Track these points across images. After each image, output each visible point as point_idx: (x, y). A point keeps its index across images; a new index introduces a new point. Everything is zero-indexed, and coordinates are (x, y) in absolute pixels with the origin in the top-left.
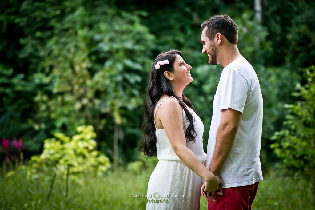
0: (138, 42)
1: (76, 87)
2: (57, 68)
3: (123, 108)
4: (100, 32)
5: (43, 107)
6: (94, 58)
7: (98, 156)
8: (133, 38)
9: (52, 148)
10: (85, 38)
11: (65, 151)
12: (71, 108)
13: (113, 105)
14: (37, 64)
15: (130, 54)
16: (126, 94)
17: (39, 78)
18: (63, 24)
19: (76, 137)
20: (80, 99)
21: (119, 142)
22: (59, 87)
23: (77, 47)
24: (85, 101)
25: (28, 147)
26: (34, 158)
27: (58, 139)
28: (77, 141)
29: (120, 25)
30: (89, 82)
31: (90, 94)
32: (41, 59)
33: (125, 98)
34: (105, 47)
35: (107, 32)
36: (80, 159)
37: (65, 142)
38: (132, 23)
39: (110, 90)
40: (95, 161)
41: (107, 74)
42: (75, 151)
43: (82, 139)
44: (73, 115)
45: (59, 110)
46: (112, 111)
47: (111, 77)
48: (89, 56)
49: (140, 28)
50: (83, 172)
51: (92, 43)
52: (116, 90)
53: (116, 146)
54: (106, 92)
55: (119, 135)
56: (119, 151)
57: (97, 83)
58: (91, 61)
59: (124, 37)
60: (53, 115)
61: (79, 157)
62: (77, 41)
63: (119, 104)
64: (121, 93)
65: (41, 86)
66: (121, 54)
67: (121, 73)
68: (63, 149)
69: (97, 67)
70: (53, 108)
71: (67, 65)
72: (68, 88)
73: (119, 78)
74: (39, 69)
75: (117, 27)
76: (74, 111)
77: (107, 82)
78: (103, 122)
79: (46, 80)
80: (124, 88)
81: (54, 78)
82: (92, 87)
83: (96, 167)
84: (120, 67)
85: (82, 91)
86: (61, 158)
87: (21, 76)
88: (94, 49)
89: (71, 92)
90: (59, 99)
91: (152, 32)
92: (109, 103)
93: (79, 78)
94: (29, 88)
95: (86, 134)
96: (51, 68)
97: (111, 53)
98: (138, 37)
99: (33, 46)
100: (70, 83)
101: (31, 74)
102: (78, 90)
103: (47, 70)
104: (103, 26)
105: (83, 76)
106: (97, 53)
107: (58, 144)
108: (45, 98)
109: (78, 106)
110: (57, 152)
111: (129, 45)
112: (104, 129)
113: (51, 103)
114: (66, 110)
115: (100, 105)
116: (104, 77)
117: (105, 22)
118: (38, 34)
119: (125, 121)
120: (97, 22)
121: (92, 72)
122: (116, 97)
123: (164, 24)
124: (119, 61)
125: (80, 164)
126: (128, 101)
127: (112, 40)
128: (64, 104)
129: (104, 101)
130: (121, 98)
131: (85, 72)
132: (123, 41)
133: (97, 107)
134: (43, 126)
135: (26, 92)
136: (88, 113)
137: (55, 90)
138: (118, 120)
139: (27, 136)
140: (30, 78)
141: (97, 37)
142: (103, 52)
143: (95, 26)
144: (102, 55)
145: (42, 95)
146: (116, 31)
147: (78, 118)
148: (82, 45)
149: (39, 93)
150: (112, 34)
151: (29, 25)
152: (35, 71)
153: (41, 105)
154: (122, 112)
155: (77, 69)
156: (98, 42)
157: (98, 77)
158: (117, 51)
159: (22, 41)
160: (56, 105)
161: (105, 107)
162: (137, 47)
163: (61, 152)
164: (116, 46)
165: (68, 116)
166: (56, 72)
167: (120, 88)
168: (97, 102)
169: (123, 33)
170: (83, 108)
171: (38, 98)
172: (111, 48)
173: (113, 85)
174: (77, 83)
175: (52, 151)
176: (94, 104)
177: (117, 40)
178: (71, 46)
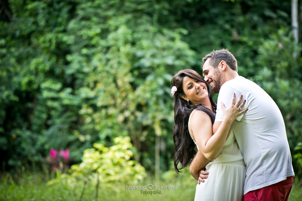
0: (178, 57)
1: (119, 101)
2: (100, 83)
3: (164, 121)
4: (142, 48)
5: (88, 120)
6: (136, 73)
7: (133, 166)
8: (174, 54)
9: (91, 158)
10: (127, 55)
11: (103, 161)
12: (114, 121)
13: (154, 118)
14: (83, 80)
15: (171, 69)
16: (167, 107)
17: (85, 92)
18: (107, 42)
19: (114, 148)
20: (122, 111)
21: (161, 153)
22: (103, 101)
23: (119, 63)
24: (127, 114)
25: (75, 157)
26: (74, 167)
27: (97, 150)
28: (115, 151)
29: (161, 42)
30: (131, 96)
31: (132, 107)
32: (86, 74)
33: (166, 111)
34: (146, 62)
35: (149, 48)
36: (117, 169)
37: (103, 152)
38: (173, 39)
39: (151, 103)
40: (132, 170)
41: (148, 88)
42: (112, 160)
43: (119, 150)
44: (116, 127)
45: (104, 122)
46: (153, 123)
47: (152, 91)
48: (132, 71)
49: (180, 44)
50: (119, 181)
51: (134, 59)
52: (157, 103)
53: (157, 157)
54: (147, 105)
55: (160, 146)
56: (160, 162)
57: (138, 96)
58: (133, 76)
59: (165, 53)
60: (98, 127)
61: (116, 167)
62: (119, 57)
63: (160, 116)
64: (162, 106)
65: (87, 100)
66: (162, 69)
67: (162, 87)
68: (101, 159)
69: (138, 81)
70: (97, 120)
71: (111, 80)
72: (112, 102)
73: (160, 92)
74: (85, 83)
75: (158, 44)
76: (117, 124)
77: (148, 95)
78: (145, 133)
79: (92, 94)
80: (165, 102)
81: (99, 91)
82: (133, 101)
83: (132, 176)
84: (161, 81)
85: (124, 104)
86: (99, 167)
87: (69, 90)
88: (136, 65)
89: (115, 106)
90: (103, 111)
91: (193, 48)
92: (150, 115)
93: (122, 92)
94: (76, 101)
95: (123, 144)
96: (96, 83)
97: (152, 68)
98: (178, 53)
99: (80, 62)
100: (113, 97)
101: (78, 89)
102: (121, 103)
103: (92, 85)
104: (145, 43)
105: (126, 91)
106: (139, 68)
107: (97, 153)
108: (90, 111)
109: (121, 118)
110: (96, 162)
111: (170, 60)
112: (146, 140)
113: (96, 116)
114: (109, 122)
115: (143, 117)
116: (144, 91)
117: (147, 38)
118: (85, 51)
119: (165, 132)
120: (139, 39)
121: (134, 86)
122: (157, 110)
123: (205, 41)
124: (160, 76)
125: (116, 173)
126: (169, 114)
127: (153, 56)
128: (108, 116)
129: (146, 113)
130: (161, 111)
131: (128, 87)
132: (163, 57)
133: (139, 119)
134: (88, 137)
135: (73, 106)
136: (130, 125)
137: (99, 103)
138: (158, 132)
139: (73, 147)
140: (76, 92)
141: (139, 53)
142: (145, 68)
143: (138, 43)
144: (144, 71)
145: (87, 108)
146: (157, 48)
147: (121, 130)
148: (125, 61)
149: (85, 106)
150: (154, 51)
151: (76, 43)
152: (81, 86)
153: (87, 118)
154: (163, 124)
155: (120, 83)
156: (140, 58)
157: (139, 91)
158: (159, 66)
159: (69, 58)
160: (101, 118)
161: (147, 119)
162: (178, 63)
163: (100, 162)
164: (157, 61)
165: (112, 128)
166: (100, 86)
167: (161, 102)
168: (139, 114)
169: (164, 49)
170: (126, 121)
171: (83, 111)
172: (153, 64)
173: (154, 99)
174: (120, 97)
175: (90, 161)
176: (136, 117)
177: (158, 56)
178: (114, 62)
